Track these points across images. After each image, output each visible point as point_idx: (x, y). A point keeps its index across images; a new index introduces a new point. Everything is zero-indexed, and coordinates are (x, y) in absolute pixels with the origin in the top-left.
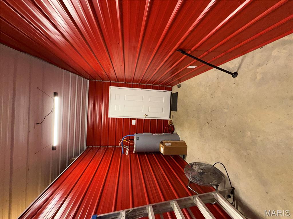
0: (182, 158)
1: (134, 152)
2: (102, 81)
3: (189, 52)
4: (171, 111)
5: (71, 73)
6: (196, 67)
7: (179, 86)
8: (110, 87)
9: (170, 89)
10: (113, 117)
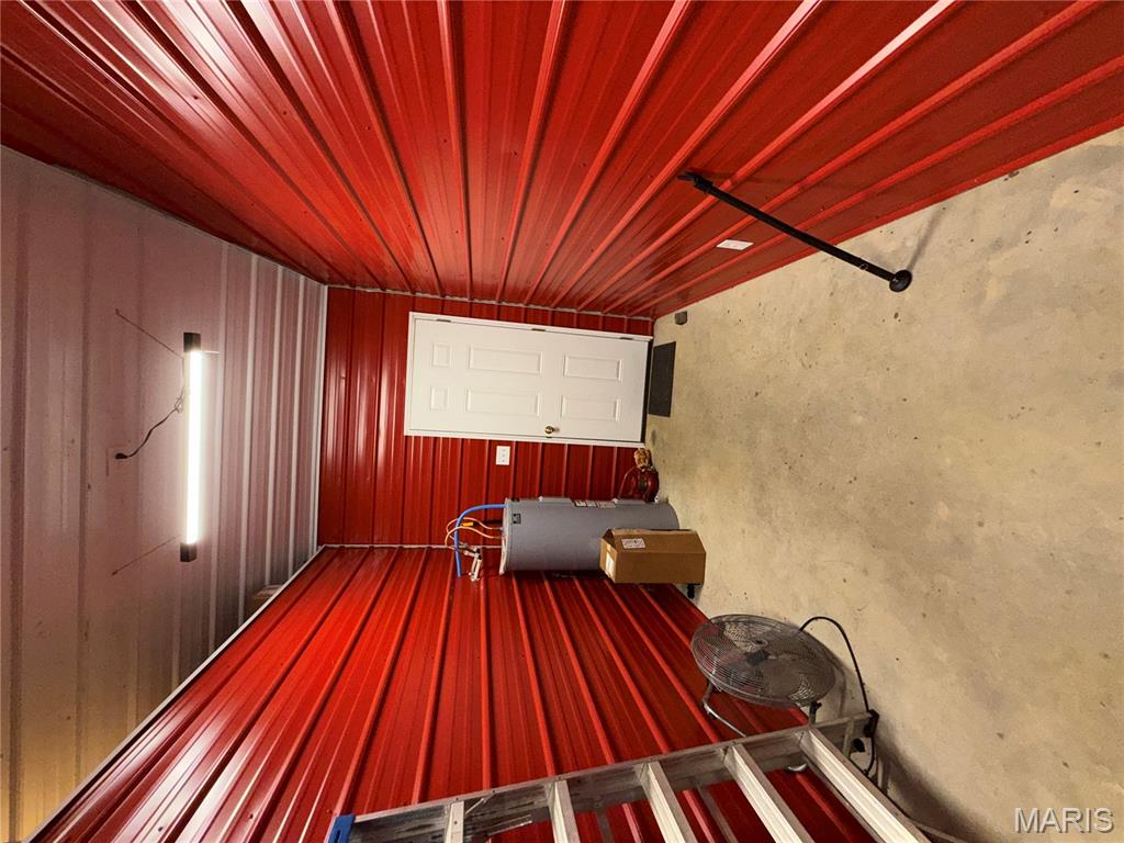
0: (686, 594)
1: (501, 571)
2: (379, 290)
3: (726, 186)
4: (648, 416)
5: (255, 257)
6: (750, 244)
7: (682, 320)
8: (411, 313)
9: (645, 328)
10: (422, 434)
